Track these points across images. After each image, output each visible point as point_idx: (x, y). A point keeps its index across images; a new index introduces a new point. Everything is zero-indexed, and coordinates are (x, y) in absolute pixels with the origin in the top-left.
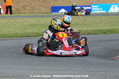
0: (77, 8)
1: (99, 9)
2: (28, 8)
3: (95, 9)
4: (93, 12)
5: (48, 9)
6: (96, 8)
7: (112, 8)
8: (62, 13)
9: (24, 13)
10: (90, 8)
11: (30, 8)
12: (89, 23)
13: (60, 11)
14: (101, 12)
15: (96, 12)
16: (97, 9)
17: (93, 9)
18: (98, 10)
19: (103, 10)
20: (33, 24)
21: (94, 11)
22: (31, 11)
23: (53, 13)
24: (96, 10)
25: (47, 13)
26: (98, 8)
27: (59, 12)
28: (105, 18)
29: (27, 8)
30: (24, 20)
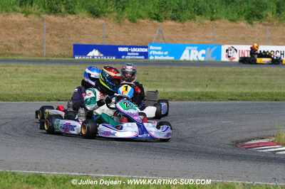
0: (121, 49)
1: (162, 53)
2: (28, 46)
3: (154, 53)
4: (151, 58)
5: (65, 48)
6: (157, 51)
7: (186, 52)
8: (93, 57)
9: (21, 55)
10: (146, 50)
11: (31, 46)
12: (155, 79)
13: (90, 54)
14: (165, 58)
15: (156, 58)
16: (159, 53)
17: (151, 53)
18: (160, 56)
19: (170, 55)
20: (52, 77)
21: (154, 56)
22: (33, 51)
23: (77, 58)
24: (157, 55)
25: (64, 57)
26: (161, 51)
27: (88, 55)
28: (181, 70)
29: (26, 45)
30: (32, 68)
